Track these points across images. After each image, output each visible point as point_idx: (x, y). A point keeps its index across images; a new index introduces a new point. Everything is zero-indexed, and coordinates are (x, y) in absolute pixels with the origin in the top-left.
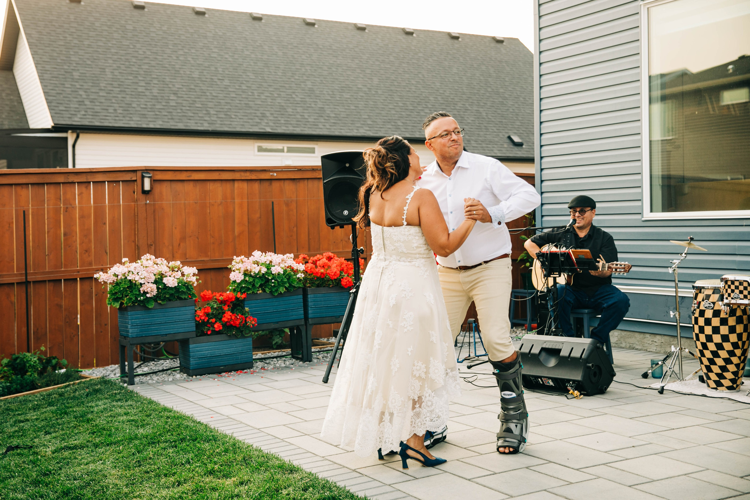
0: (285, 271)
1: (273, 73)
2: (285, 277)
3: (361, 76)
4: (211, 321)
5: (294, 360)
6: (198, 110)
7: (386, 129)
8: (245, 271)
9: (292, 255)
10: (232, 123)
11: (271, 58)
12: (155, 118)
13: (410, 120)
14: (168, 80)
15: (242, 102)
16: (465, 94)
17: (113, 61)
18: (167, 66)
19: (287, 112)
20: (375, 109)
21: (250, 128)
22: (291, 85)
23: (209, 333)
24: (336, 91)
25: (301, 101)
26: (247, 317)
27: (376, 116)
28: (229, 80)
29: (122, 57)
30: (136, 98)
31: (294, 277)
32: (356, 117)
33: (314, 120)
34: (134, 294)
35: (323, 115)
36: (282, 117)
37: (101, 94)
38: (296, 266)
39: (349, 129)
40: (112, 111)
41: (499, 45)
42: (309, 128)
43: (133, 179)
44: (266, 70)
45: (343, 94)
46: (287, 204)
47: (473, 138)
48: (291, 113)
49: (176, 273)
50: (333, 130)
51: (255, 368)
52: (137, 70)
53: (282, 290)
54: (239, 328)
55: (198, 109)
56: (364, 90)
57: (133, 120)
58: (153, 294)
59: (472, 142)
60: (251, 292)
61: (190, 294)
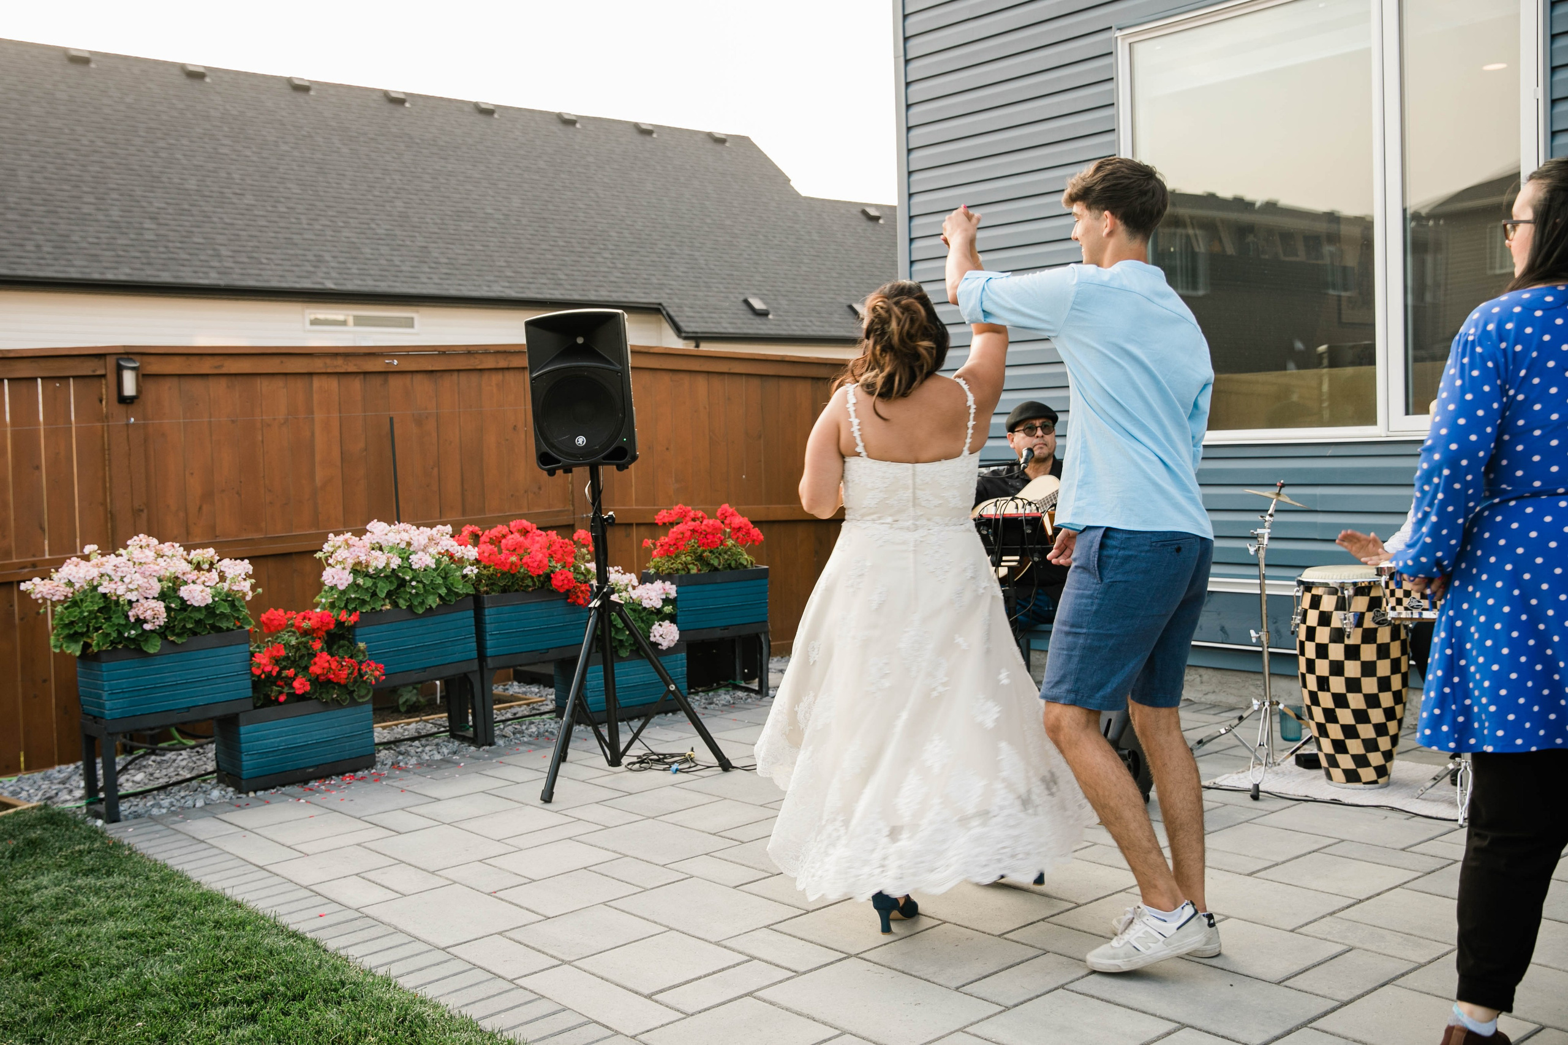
0: (438, 562)
1: (334, 185)
2: (438, 575)
3: (491, 192)
4: (285, 673)
5: (457, 743)
6: (198, 249)
7: (539, 286)
8: (356, 564)
9: (449, 528)
10: (262, 273)
11: (329, 158)
12: (117, 262)
13: (579, 271)
14: (139, 193)
15: (279, 235)
16: (668, 228)
17: (33, 156)
18: (136, 167)
19: (362, 253)
20: (517, 250)
21: (295, 282)
22: (368, 207)
23: (282, 698)
24: (447, 217)
25: (387, 235)
26: (361, 662)
27: (520, 262)
28: (254, 195)
29: (49, 150)
30: (77, 225)
31: (458, 574)
32: (485, 263)
33: (410, 269)
34: (114, 625)
35: (426, 260)
36: (353, 263)
37: (10, 216)
38: (459, 550)
39: (475, 286)
40: (33, 249)
41: (718, 147)
42: (403, 282)
43: (98, 373)
44: (321, 179)
45: (462, 223)
46: (419, 422)
47: (685, 302)
48: (369, 256)
49: (207, 574)
50: (446, 287)
51: (379, 766)
52: (78, 173)
53: (433, 601)
54: (345, 686)
55: (197, 246)
56: (496, 216)
57: (73, 266)
58: (157, 623)
59: (686, 309)
60: (366, 609)
61: (238, 619)
